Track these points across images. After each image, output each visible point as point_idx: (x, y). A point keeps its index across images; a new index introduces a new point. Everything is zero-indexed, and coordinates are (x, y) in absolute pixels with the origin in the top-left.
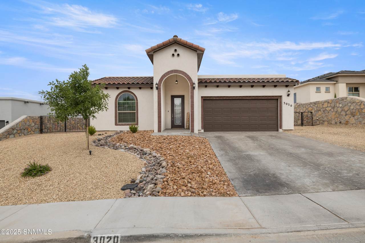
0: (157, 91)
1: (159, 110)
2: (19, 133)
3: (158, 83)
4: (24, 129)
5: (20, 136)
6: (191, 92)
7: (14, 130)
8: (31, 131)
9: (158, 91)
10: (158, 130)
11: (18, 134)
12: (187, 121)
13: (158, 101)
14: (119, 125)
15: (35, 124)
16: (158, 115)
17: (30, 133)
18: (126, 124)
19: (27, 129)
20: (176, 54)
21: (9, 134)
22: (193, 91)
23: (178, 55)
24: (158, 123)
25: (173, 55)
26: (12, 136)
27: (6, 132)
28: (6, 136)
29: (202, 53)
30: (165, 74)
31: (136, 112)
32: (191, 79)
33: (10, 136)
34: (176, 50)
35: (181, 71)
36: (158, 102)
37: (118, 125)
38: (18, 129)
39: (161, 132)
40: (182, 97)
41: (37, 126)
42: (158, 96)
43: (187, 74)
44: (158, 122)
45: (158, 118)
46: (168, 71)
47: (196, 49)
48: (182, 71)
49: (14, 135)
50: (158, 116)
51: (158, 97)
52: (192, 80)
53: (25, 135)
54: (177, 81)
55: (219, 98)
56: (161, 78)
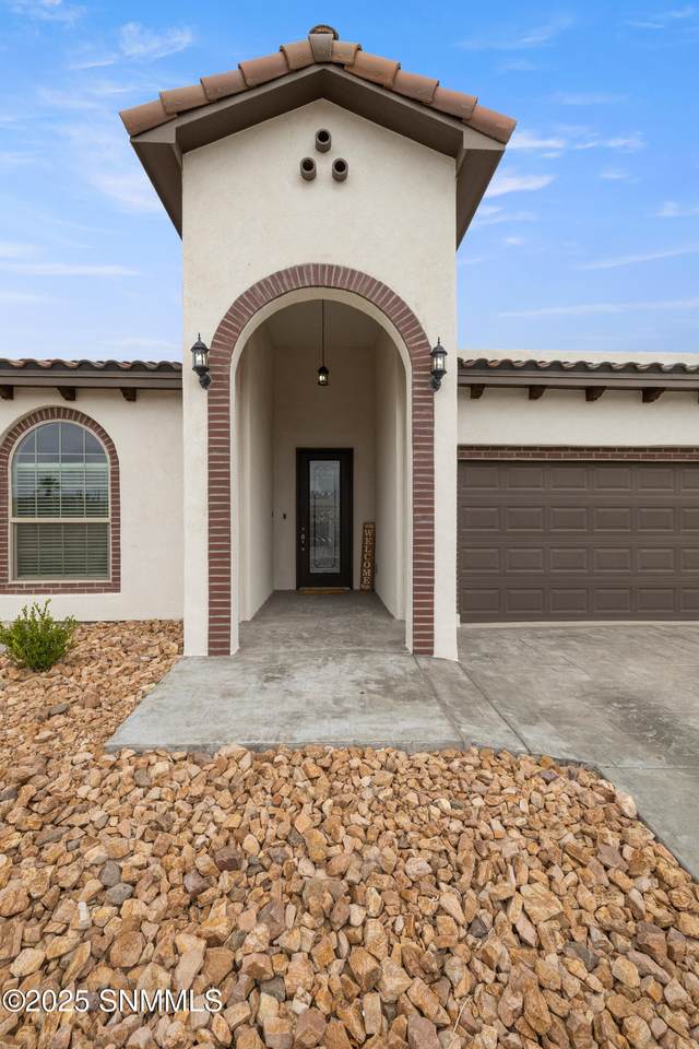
0: (205, 393)
1: (219, 515)
3: (213, 343)
6: (414, 408)
9: (210, 394)
10: (210, 644)
12: (363, 560)
13: (210, 458)
14: (20, 592)
16: (210, 548)
18: (57, 585)
20: (324, 167)
22: (432, 401)
23: (340, 166)
24: (211, 596)
25: (308, 165)
29: (494, 146)
30: (252, 289)
31: (107, 520)
32: (417, 323)
34: (323, 136)
35: (353, 272)
36: (210, 466)
37: (13, 592)
39: (228, 653)
40: (345, 457)
42: (210, 426)
43: (392, 293)
44: (211, 588)
45: (211, 564)
46: (273, 271)
47: (459, 119)
48: (361, 274)
50: (210, 556)
51: (210, 434)
52: (420, 330)
54: (323, 371)
55: (534, 455)
56: (227, 316)
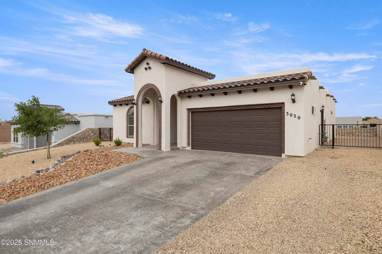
2: (79, 141)
4: (84, 138)
5: (80, 143)
7: (74, 138)
8: (90, 139)
11: (77, 142)
15: (95, 134)
17: (89, 141)
19: (87, 138)
21: (69, 141)
23: (149, 68)
24: (136, 138)
26: (73, 143)
27: (66, 140)
28: (68, 143)
33: (71, 143)
37: (128, 138)
38: (78, 137)
41: (96, 135)
49: (74, 142)
53: (84, 142)
